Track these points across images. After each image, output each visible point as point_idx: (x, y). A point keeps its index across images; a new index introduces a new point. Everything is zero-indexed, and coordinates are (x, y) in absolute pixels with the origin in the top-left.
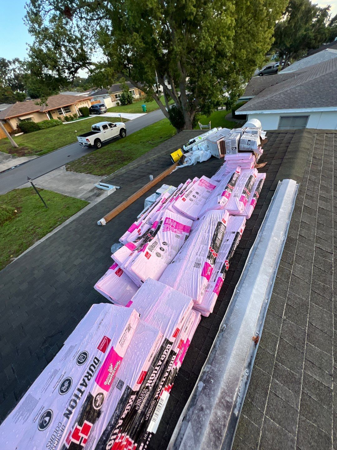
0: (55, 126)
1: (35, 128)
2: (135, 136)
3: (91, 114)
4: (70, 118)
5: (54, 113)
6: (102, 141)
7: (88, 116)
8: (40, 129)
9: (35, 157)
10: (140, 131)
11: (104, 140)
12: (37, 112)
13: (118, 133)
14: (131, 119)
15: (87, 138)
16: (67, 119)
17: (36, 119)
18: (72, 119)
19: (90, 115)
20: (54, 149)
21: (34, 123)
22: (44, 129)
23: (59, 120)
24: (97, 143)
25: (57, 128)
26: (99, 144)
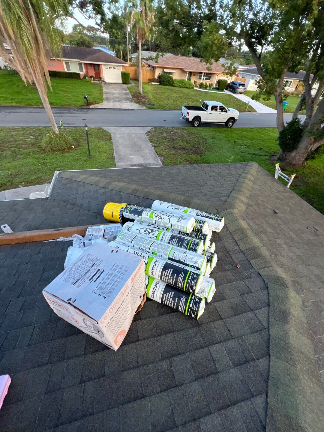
0: (187, 88)
1: (170, 83)
2: (238, 132)
3: (227, 89)
4: (204, 85)
5: (195, 75)
6: (202, 120)
7: (222, 90)
8: (173, 86)
9: (144, 108)
10: (251, 130)
11: (205, 121)
12: (181, 69)
13: (225, 121)
14: (259, 111)
15: (189, 111)
16: (201, 86)
17: (176, 76)
18: (206, 87)
19: (225, 90)
20: (163, 108)
21: (172, 78)
22: (176, 87)
23: (194, 84)
24: (196, 120)
25: (185, 90)
26: (196, 123)
